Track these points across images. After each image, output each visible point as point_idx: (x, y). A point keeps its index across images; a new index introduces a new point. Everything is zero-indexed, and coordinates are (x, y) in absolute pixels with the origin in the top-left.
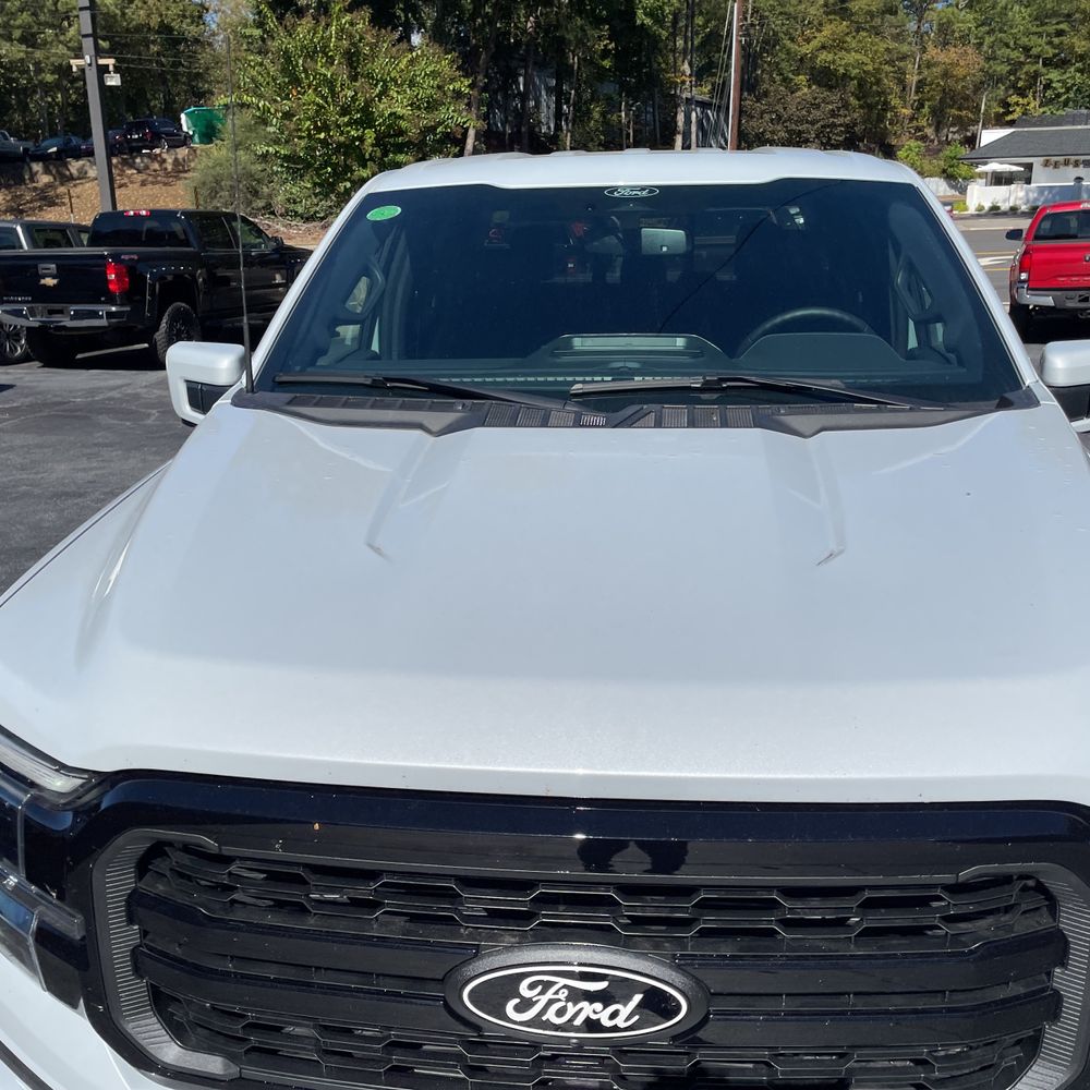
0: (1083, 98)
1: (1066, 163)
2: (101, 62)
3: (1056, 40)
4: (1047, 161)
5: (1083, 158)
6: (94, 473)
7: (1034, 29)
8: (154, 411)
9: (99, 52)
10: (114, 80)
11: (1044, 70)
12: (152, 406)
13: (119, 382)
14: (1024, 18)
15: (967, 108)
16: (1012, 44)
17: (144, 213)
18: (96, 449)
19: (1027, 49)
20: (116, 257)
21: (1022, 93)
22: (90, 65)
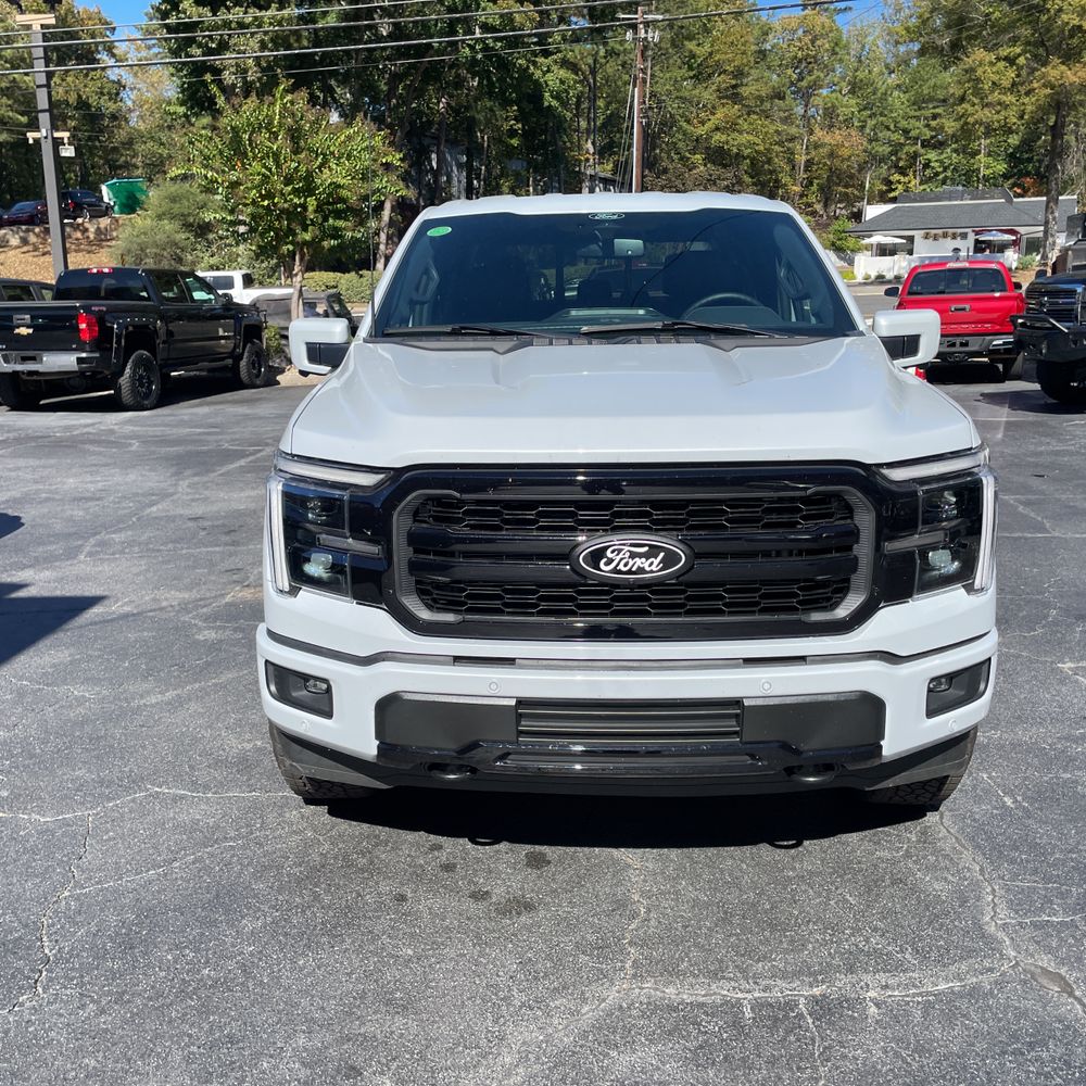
0: (960, 176)
1: (945, 236)
2: (56, 135)
3: (933, 123)
4: (927, 234)
5: (959, 231)
7: (913, 113)
8: (133, 441)
9: (54, 127)
10: (68, 152)
11: (922, 151)
12: (131, 438)
13: (89, 421)
14: (903, 103)
15: (853, 186)
16: (892, 127)
17: (106, 270)
19: (906, 132)
20: (87, 309)
21: (903, 172)
22: (46, 138)
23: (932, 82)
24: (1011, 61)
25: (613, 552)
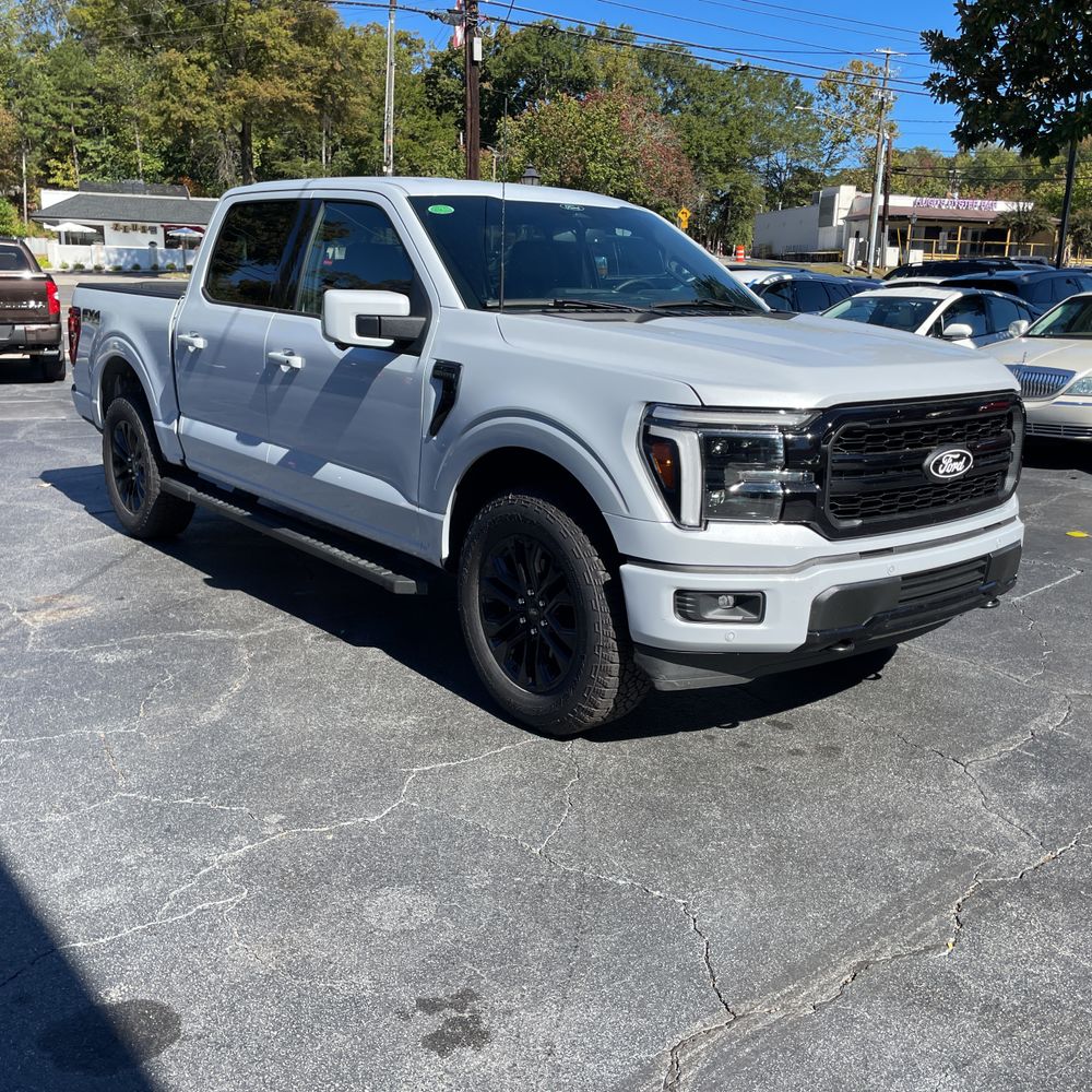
0: (119, 169)
1: (135, 228)
3: (85, 111)
4: (117, 225)
5: (148, 225)
7: (60, 98)
11: (77, 138)
14: (49, 86)
15: (7, 167)
16: (42, 109)
19: (57, 117)
21: (60, 157)
23: (76, 69)
24: (202, 65)
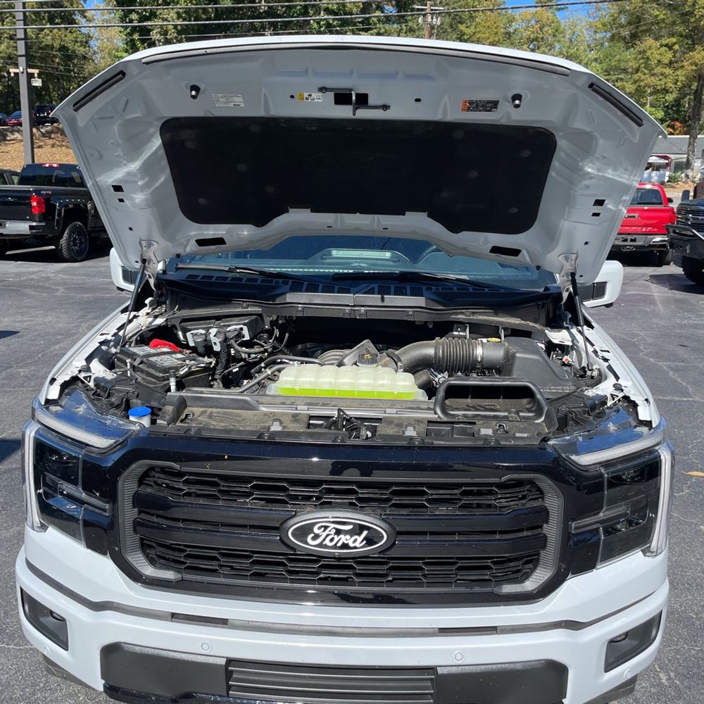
2: (30, 71)
6: (26, 323)
8: (60, 288)
9: (29, 66)
10: (37, 83)
12: (59, 284)
13: (36, 269)
14: (598, 70)
17: (55, 165)
18: (26, 310)
20: (37, 192)
22: (22, 73)
23: (617, 57)
24: (670, 47)
25: (319, 528)
